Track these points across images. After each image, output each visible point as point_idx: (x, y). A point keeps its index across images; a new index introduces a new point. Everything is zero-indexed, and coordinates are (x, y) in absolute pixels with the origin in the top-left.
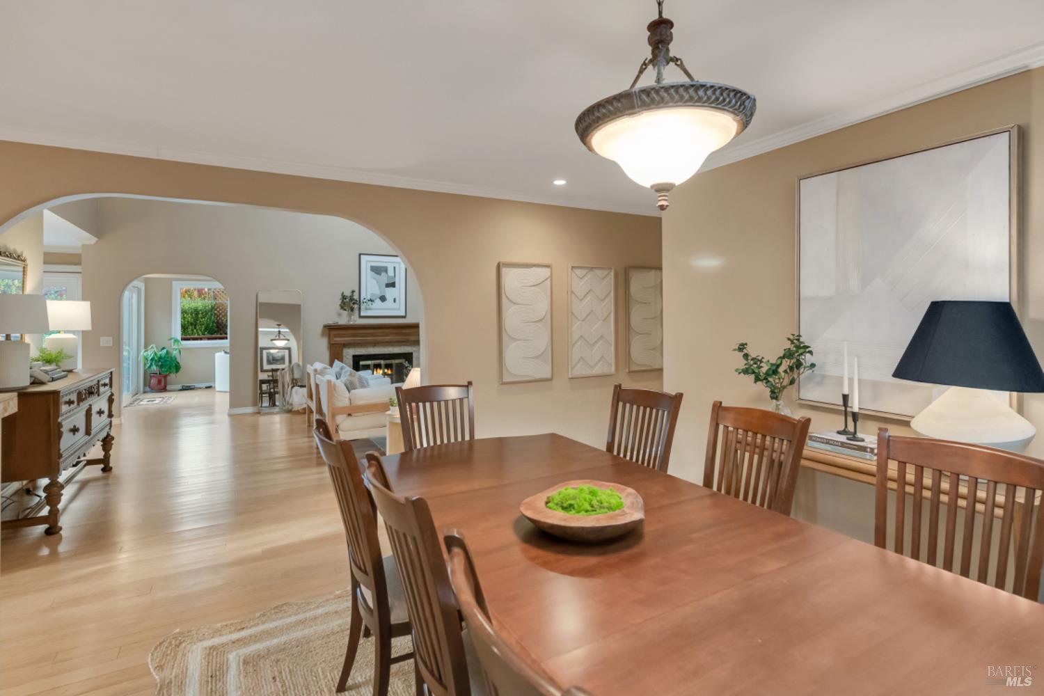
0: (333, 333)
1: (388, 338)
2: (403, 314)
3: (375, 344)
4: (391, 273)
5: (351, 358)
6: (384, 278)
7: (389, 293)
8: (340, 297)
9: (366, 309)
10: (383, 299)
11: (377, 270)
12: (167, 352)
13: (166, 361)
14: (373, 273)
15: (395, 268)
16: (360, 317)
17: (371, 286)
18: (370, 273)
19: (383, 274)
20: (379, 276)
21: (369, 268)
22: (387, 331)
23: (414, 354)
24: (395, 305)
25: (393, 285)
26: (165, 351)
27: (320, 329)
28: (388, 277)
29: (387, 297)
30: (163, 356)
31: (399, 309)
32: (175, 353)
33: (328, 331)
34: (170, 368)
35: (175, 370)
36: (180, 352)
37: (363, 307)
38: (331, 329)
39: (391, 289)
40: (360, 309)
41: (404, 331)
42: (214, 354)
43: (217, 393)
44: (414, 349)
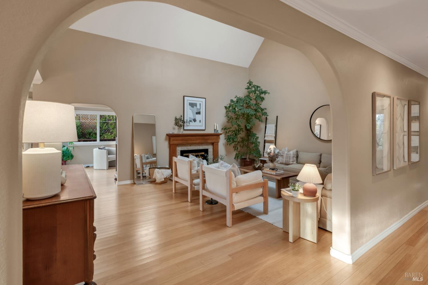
0: (172, 138)
1: (198, 141)
2: (204, 129)
3: (191, 144)
4: (198, 107)
5: (180, 152)
6: (195, 110)
7: (198, 117)
8: (174, 119)
9: (187, 126)
10: (195, 120)
11: (192, 105)
12: (67, 148)
13: (66, 153)
14: (190, 106)
15: (200, 104)
16: (184, 130)
17: (189, 114)
18: (189, 107)
19: (195, 107)
20: (193, 108)
21: (188, 104)
22: (197, 137)
23: (209, 150)
24: (201, 124)
25: (199, 113)
26: (66, 148)
27: (164, 136)
28: (197, 109)
29: (196, 119)
30: (65, 150)
31: (202, 126)
32: (71, 149)
33: (168, 137)
34: (68, 157)
35: (71, 159)
36: (74, 148)
37: (185, 124)
38: (170, 137)
39: (198, 115)
40: (184, 126)
41: (206, 138)
42: (93, 149)
43: (94, 170)
44: (209, 147)
